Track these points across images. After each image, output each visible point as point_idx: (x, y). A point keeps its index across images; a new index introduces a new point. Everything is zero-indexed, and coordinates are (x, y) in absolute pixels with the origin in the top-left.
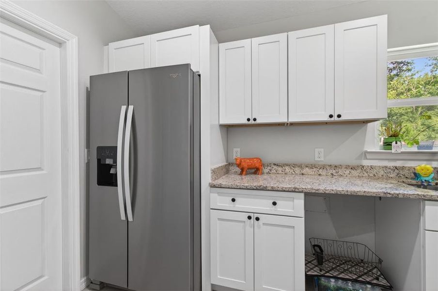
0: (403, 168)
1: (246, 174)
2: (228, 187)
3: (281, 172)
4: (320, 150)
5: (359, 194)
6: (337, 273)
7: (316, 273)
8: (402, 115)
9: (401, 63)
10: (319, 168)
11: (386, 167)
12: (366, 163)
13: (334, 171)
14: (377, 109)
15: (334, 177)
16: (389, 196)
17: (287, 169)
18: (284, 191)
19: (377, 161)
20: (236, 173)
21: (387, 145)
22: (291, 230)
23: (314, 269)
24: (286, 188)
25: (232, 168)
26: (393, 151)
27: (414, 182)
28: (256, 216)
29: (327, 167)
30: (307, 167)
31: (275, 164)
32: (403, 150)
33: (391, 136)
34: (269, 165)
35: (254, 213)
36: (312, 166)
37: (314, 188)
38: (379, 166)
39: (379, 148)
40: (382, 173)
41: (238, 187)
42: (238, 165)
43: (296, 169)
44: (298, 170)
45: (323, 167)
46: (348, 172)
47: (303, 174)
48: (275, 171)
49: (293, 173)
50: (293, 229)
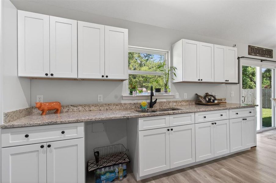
0: (137, 103)
1: (46, 114)
2: (21, 126)
3: (76, 110)
4: (100, 95)
5: (113, 118)
6: (106, 164)
7: (94, 169)
8: (150, 78)
9: (149, 54)
10: (100, 106)
11: (131, 103)
12: (123, 102)
13: (108, 107)
14: (124, 74)
15: (108, 111)
16: (125, 118)
17: (80, 108)
18: (70, 123)
19: (127, 101)
20: (38, 114)
21: (131, 93)
22: (75, 147)
23: (94, 167)
24: (71, 121)
25: (36, 110)
26: (133, 96)
27: (140, 110)
28: (48, 144)
29: (104, 105)
30: (93, 106)
31: (72, 106)
32: (137, 95)
33: (132, 88)
34: (67, 106)
35: (47, 142)
36: (96, 105)
37: (89, 118)
38: (128, 103)
39: (128, 94)
40: (129, 106)
41: (32, 125)
42: (39, 108)
43: (86, 108)
44: (87, 108)
45: (102, 106)
46: (114, 107)
47: (90, 110)
48: (72, 110)
49: (85, 110)
50: (77, 147)
